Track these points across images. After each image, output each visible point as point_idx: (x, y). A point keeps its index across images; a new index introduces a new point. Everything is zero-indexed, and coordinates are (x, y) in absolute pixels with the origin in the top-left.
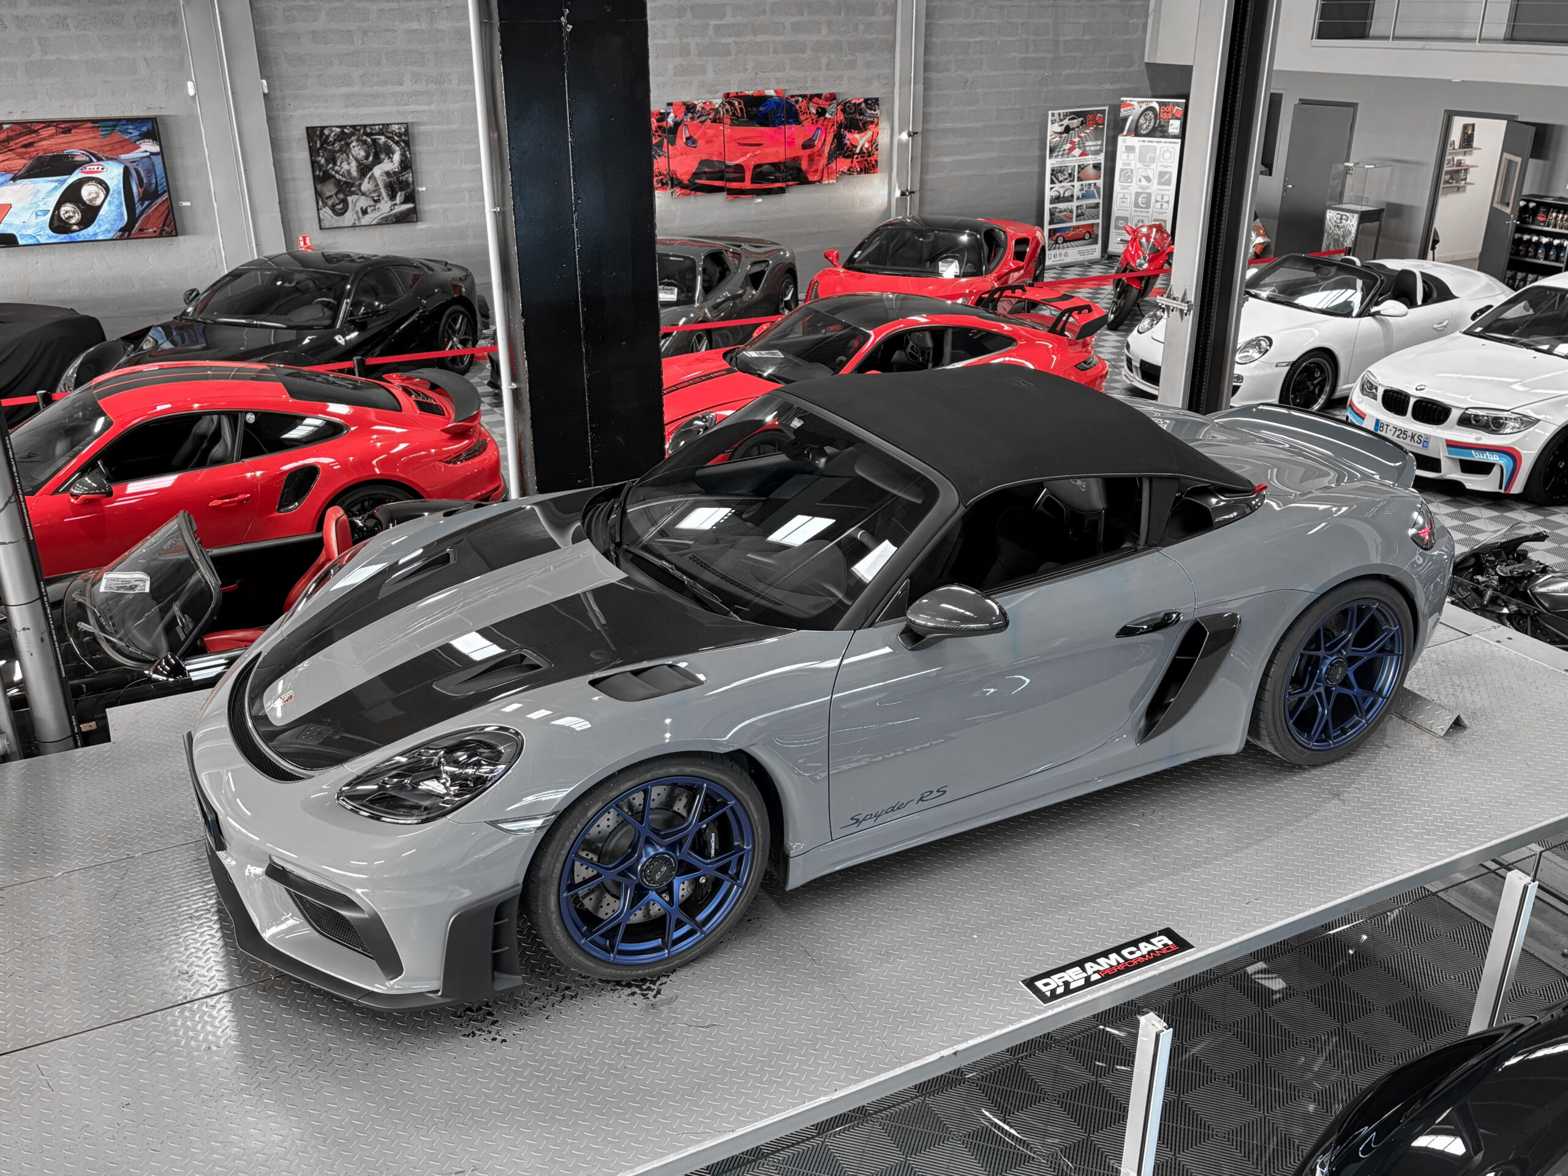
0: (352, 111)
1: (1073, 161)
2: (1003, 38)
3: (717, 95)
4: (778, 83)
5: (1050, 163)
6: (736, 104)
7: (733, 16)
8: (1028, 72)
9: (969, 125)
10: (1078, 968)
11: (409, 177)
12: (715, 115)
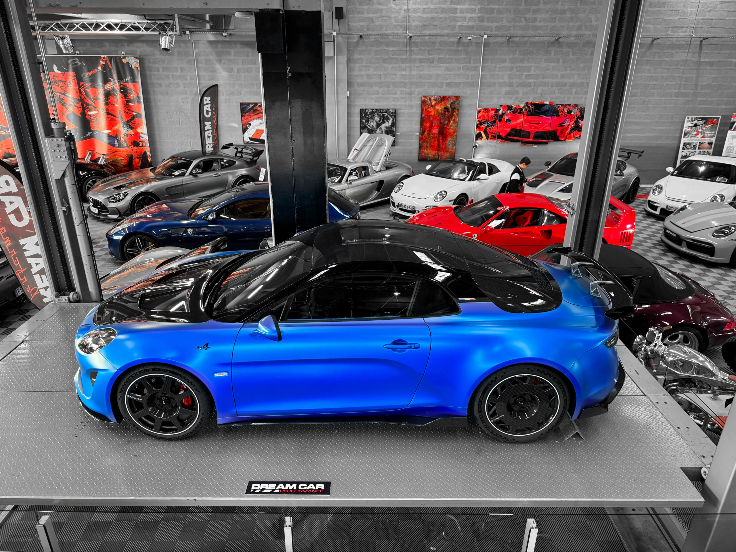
0: (377, 103)
1: (698, 140)
2: (667, 83)
3: (523, 103)
4: (551, 99)
5: (683, 140)
6: (531, 107)
7: (534, 71)
8: (678, 98)
9: (644, 121)
10: (275, 485)
11: (394, 129)
12: (521, 111)
